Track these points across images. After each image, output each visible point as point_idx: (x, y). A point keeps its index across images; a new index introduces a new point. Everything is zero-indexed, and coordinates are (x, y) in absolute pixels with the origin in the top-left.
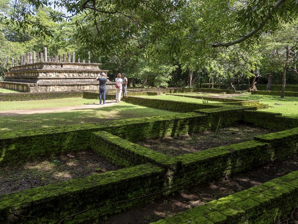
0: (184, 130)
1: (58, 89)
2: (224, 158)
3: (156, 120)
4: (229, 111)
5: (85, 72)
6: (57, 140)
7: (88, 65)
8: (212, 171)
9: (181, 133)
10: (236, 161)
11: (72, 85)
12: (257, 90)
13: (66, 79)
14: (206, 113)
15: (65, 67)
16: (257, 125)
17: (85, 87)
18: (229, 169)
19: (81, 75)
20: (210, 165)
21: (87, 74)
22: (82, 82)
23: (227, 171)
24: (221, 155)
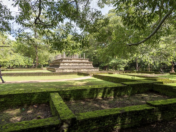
0: (111, 94)
1: (68, 71)
2: (115, 117)
3: (93, 87)
4: (143, 84)
5: (81, 63)
6: (29, 97)
7: (83, 59)
8: (103, 126)
9: (108, 96)
10: (125, 119)
11: (75, 69)
12: (174, 72)
13: (72, 66)
14: (127, 85)
15: (73, 61)
16: (161, 93)
17: (81, 70)
18: (119, 125)
19: (80, 64)
20: (102, 122)
21: (82, 64)
22: (80, 67)
23: (117, 127)
24: (112, 115)
